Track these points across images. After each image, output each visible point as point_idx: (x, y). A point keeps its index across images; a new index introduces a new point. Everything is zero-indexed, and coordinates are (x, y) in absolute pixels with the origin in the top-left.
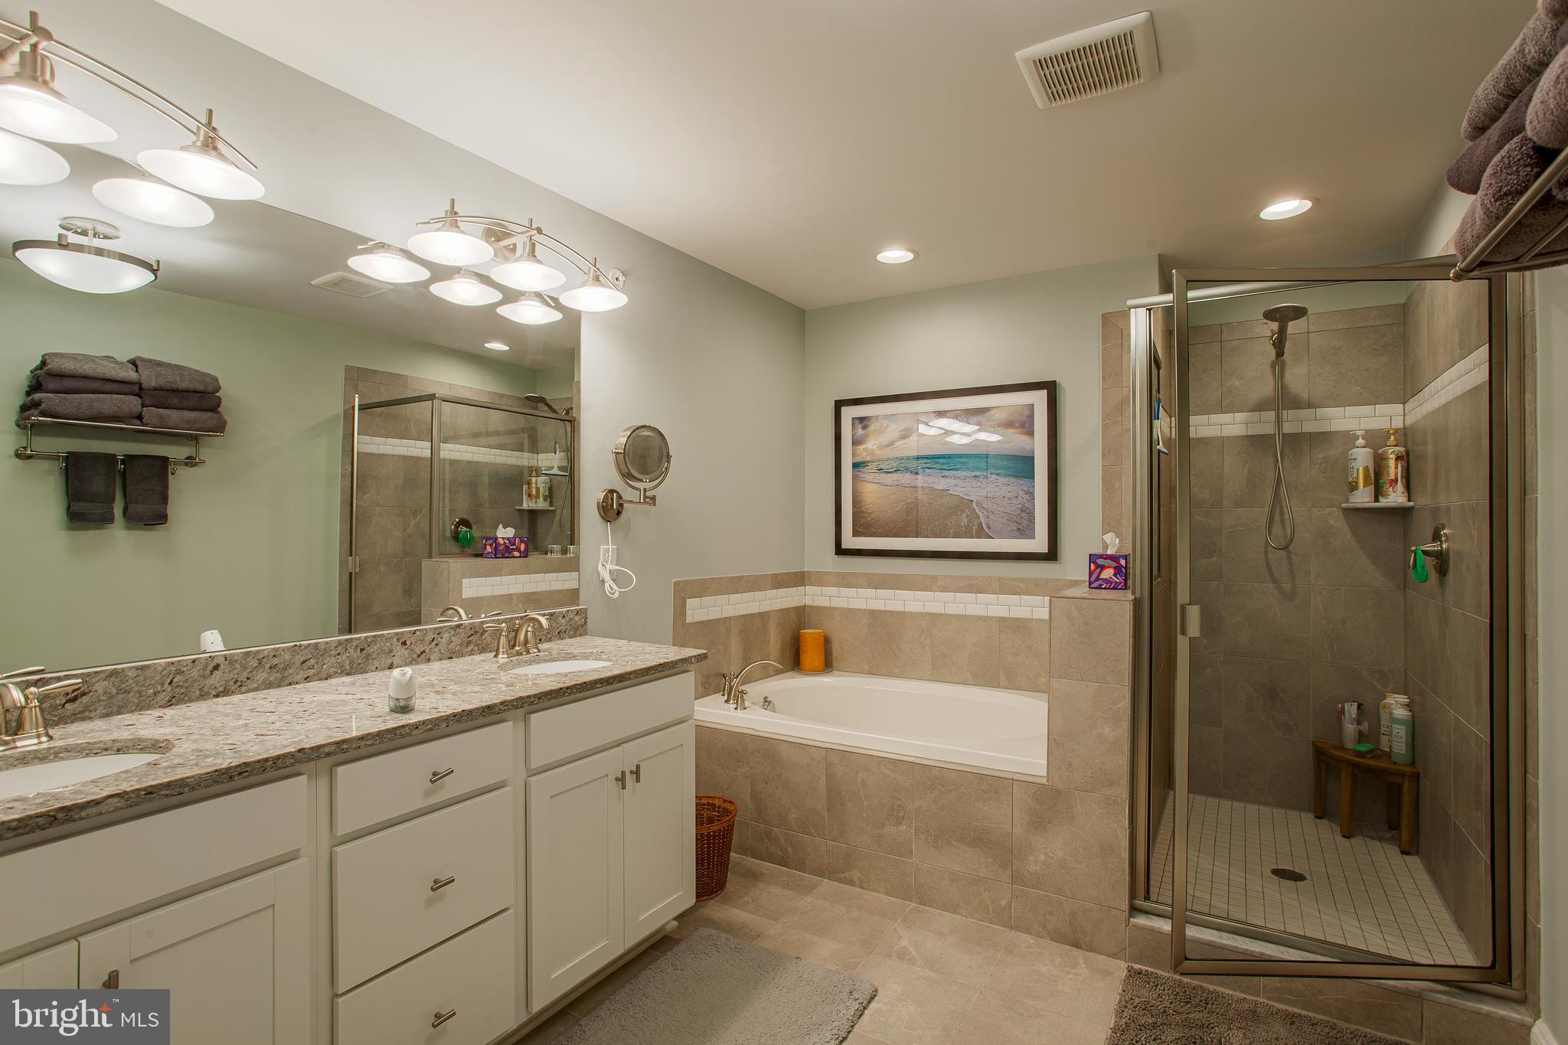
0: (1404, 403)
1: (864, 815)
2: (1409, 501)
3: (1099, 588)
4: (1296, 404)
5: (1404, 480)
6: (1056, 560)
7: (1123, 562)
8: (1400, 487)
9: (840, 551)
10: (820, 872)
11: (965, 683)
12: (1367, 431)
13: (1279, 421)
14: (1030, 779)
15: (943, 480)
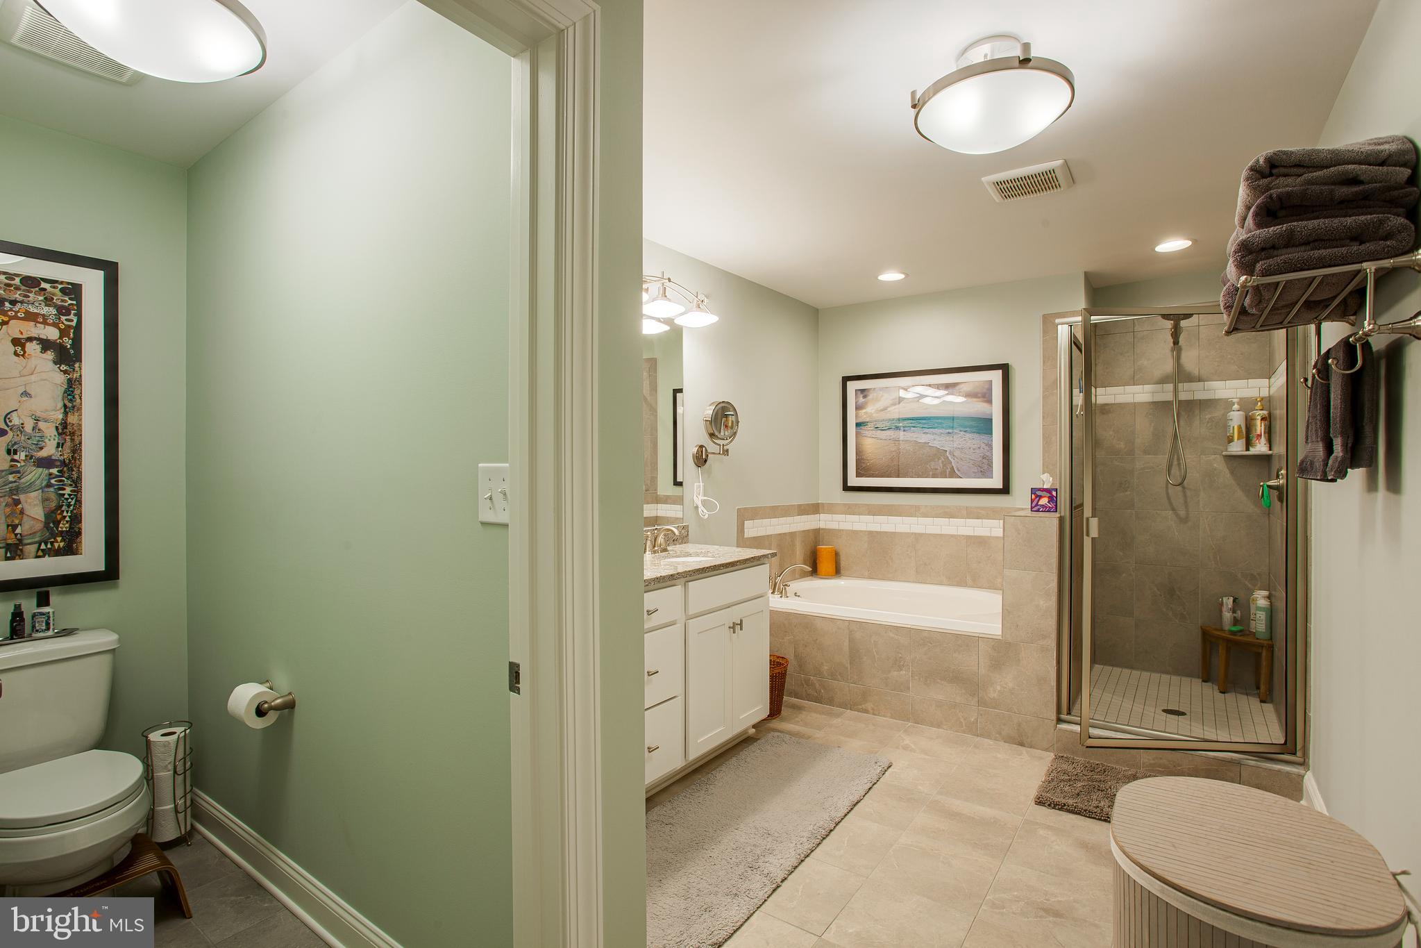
0: (1270, 378)
1: (876, 665)
2: (1270, 450)
3: (1038, 511)
4: (1190, 378)
5: (1267, 435)
6: (1009, 493)
7: (1054, 493)
8: (1263, 440)
9: (846, 488)
10: (844, 705)
11: (941, 584)
12: (1241, 399)
13: (1176, 391)
14: (991, 637)
15: (924, 435)
